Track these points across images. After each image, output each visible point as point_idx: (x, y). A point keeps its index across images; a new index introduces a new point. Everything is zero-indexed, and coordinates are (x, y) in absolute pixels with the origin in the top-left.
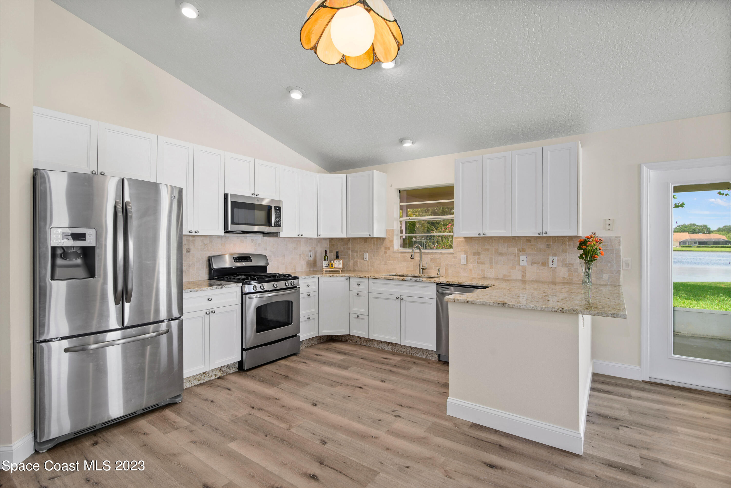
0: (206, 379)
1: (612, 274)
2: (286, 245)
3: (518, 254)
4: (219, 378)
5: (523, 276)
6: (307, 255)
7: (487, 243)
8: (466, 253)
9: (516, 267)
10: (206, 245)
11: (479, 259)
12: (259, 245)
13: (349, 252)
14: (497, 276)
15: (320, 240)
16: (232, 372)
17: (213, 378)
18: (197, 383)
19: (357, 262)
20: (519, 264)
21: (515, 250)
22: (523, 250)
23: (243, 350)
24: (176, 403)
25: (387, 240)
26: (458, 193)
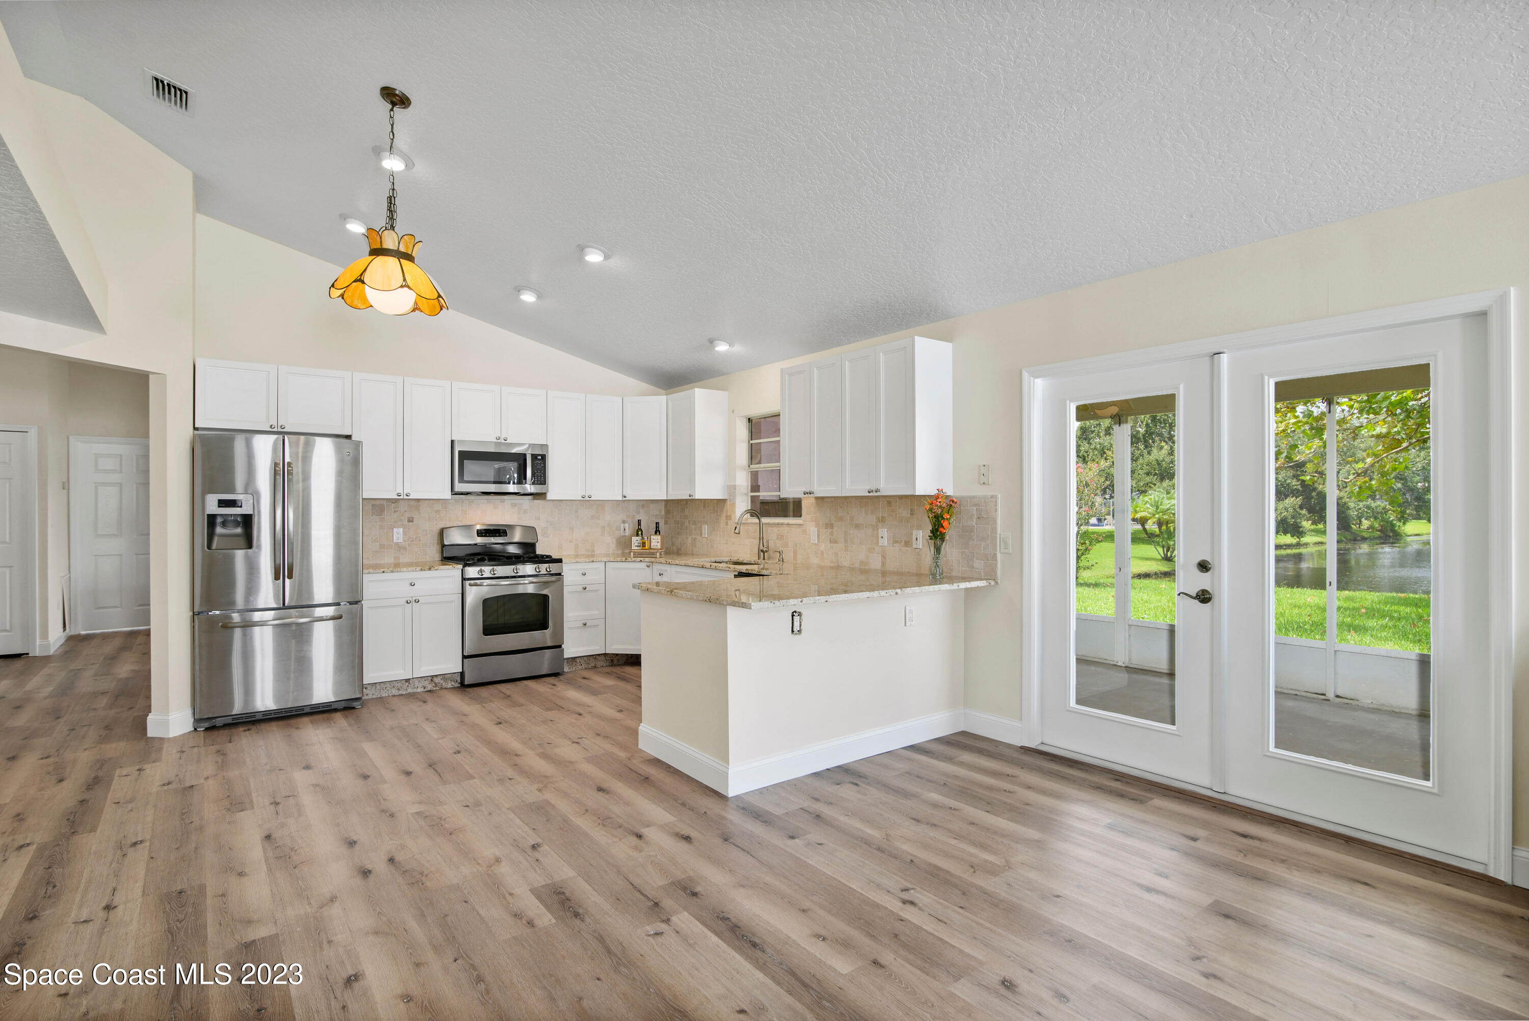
0: (410, 690)
1: (988, 560)
2: (576, 512)
3: (877, 526)
4: (430, 691)
5: (883, 564)
6: (618, 528)
7: (841, 507)
8: (817, 525)
9: (874, 548)
10: (437, 512)
11: (832, 534)
12: (525, 512)
13: (687, 524)
14: (853, 564)
15: (625, 502)
16: (449, 686)
17: (419, 690)
18: (395, 692)
19: (695, 539)
20: (877, 543)
21: (872, 519)
22: (882, 520)
23: (464, 657)
24: (354, 708)
25: (728, 501)
26: (785, 424)
